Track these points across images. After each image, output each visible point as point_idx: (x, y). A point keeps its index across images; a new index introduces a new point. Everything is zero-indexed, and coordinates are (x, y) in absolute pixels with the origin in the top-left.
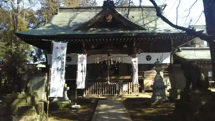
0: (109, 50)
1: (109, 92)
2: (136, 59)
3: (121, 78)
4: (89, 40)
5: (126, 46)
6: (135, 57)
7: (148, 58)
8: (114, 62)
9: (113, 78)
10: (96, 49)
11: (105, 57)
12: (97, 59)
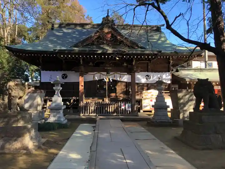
0: (108, 68)
4: (84, 56)
5: (125, 64)
7: (148, 78)
10: (94, 66)
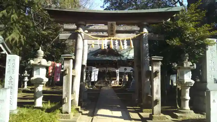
1: (106, 84)
2: (118, 70)
3: (112, 78)
5: (114, 64)
6: (118, 69)
7: (125, 69)
8: (109, 71)
9: (108, 78)
11: (105, 69)
12: (102, 69)
